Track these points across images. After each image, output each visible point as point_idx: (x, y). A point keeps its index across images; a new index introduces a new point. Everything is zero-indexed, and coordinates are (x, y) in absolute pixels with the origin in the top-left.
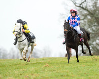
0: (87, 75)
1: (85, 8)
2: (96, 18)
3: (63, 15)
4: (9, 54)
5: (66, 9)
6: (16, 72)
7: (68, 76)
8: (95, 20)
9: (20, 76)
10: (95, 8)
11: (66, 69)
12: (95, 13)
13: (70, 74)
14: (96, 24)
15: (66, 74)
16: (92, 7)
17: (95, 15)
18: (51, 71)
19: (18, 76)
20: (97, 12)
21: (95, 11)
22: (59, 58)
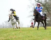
0: (42, 37)
1: (40, 2)
2: (46, 8)
3: (29, 6)
4: (1, 26)
5: (31, 3)
6: (5, 35)
7: (32, 37)
8: (46, 9)
9: (7, 37)
10: (46, 3)
11: (31, 33)
12: (46, 5)
13: (33, 36)
14: (46, 10)
15: (31, 36)
16: (44, 2)
17: (46, 6)
18: (23, 34)
19: (6, 37)
20: (47, 4)
21: (46, 4)
22: (27, 28)
